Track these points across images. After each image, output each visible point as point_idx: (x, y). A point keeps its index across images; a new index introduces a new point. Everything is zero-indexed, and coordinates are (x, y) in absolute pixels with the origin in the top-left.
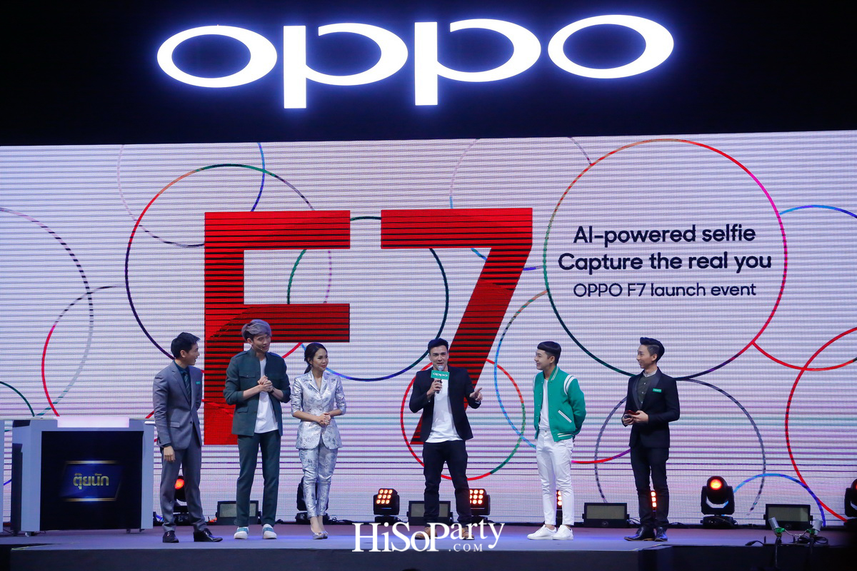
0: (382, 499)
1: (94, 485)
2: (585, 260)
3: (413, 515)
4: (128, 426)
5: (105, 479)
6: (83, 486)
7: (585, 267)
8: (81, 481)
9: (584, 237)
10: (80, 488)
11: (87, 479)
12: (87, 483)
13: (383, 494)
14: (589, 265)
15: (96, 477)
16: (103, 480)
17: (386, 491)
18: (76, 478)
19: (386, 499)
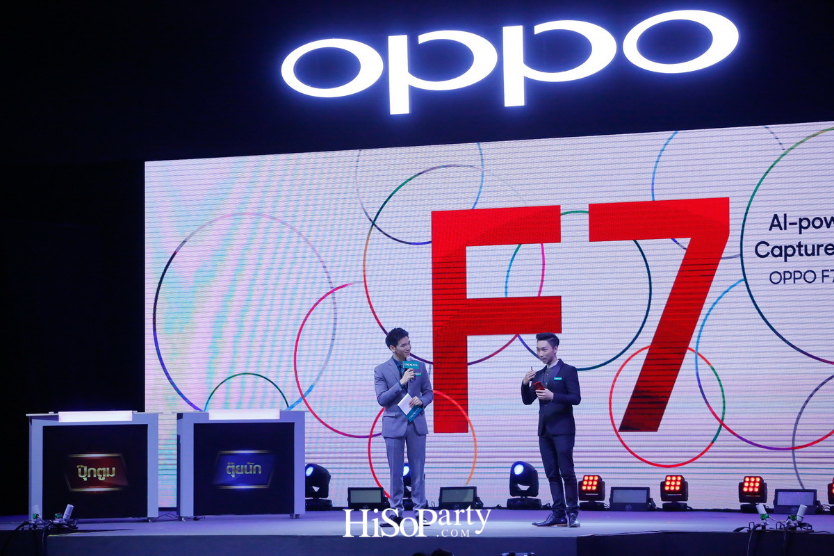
0: (587, 485)
1: (247, 473)
2: (780, 248)
3: (614, 501)
4: (278, 418)
5: (257, 468)
6: (235, 474)
7: (780, 255)
8: (233, 470)
9: (779, 225)
10: (233, 476)
11: (240, 467)
12: (240, 471)
13: (588, 480)
14: (783, 252)
15: (248, 466)
16: (255, 468)
17: (591, 478)
18: (229, 467)
19: (592, 485)
